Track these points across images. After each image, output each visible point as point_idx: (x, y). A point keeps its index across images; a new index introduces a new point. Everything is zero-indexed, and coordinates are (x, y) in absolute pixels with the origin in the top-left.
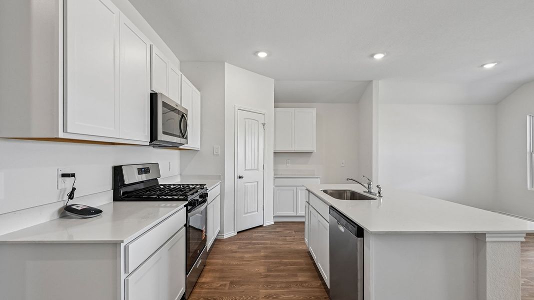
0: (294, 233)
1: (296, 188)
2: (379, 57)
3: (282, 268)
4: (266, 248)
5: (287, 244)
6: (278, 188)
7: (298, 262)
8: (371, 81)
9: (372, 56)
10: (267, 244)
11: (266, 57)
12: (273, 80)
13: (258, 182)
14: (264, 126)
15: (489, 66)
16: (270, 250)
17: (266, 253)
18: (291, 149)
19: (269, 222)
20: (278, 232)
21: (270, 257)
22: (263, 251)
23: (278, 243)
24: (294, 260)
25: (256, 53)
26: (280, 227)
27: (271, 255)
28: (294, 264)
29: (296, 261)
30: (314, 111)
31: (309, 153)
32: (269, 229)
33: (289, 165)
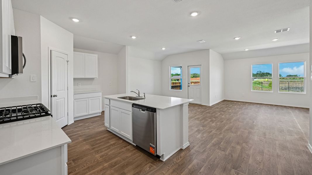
0: (91, 124)
1: (87, 99)
2: (134, 37)
3: (98, 142)
4: (80, 136)
5: (92, 130)
6: (76, 100)
7: (105, 136)
8: (125, 46)
9: (131, 36)
10: (79, 134)
11: (78, 22)
12: (73, 34)
13: (64, 98)
14: (68, 62)
15: (164, 49)
16: (85, 136)
17: (83, 139)
18: (83, 77)
19: (71, 122)
20: (81, 126)
21: (88, 139)
22: (79, 138)
23: (86, 131)
24: (102, 136)
25: (71, 18)
26: (80, 123)
27: (87, 138)
28: (104, 138)
29: (103, 136)
30: (97, 56)
31: (93, 79)
32: (73, 126)
33: (80, 86)
